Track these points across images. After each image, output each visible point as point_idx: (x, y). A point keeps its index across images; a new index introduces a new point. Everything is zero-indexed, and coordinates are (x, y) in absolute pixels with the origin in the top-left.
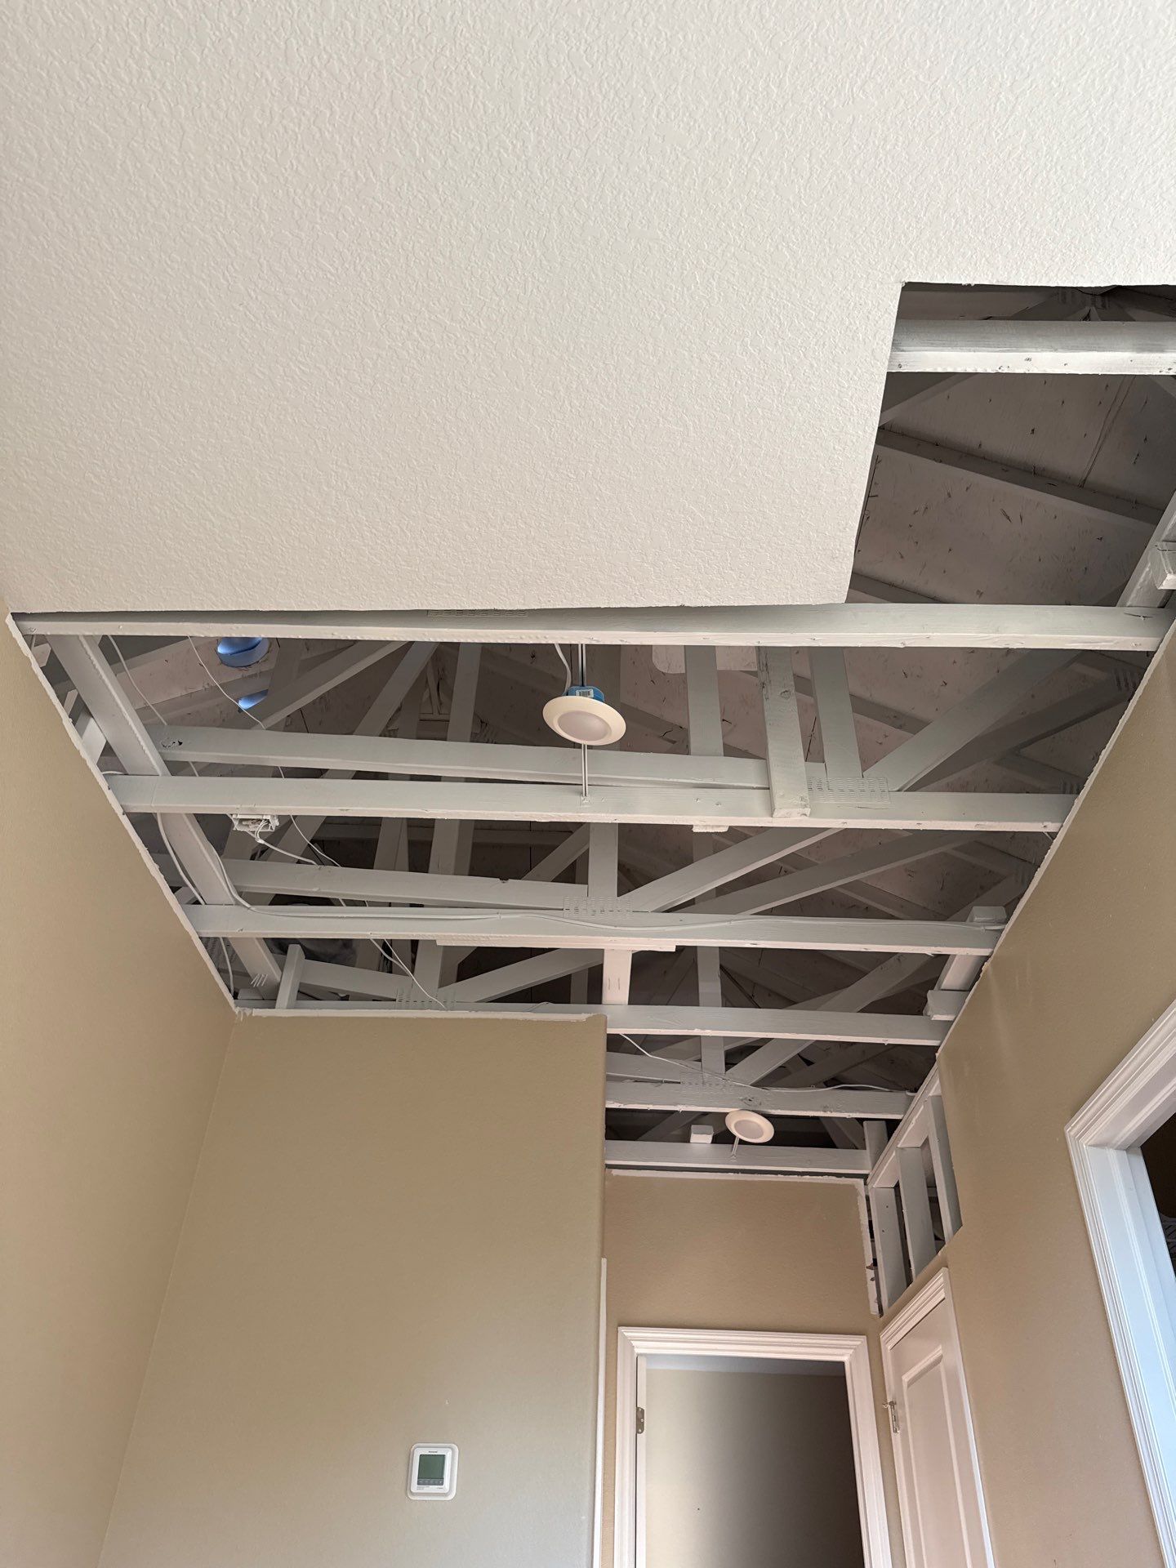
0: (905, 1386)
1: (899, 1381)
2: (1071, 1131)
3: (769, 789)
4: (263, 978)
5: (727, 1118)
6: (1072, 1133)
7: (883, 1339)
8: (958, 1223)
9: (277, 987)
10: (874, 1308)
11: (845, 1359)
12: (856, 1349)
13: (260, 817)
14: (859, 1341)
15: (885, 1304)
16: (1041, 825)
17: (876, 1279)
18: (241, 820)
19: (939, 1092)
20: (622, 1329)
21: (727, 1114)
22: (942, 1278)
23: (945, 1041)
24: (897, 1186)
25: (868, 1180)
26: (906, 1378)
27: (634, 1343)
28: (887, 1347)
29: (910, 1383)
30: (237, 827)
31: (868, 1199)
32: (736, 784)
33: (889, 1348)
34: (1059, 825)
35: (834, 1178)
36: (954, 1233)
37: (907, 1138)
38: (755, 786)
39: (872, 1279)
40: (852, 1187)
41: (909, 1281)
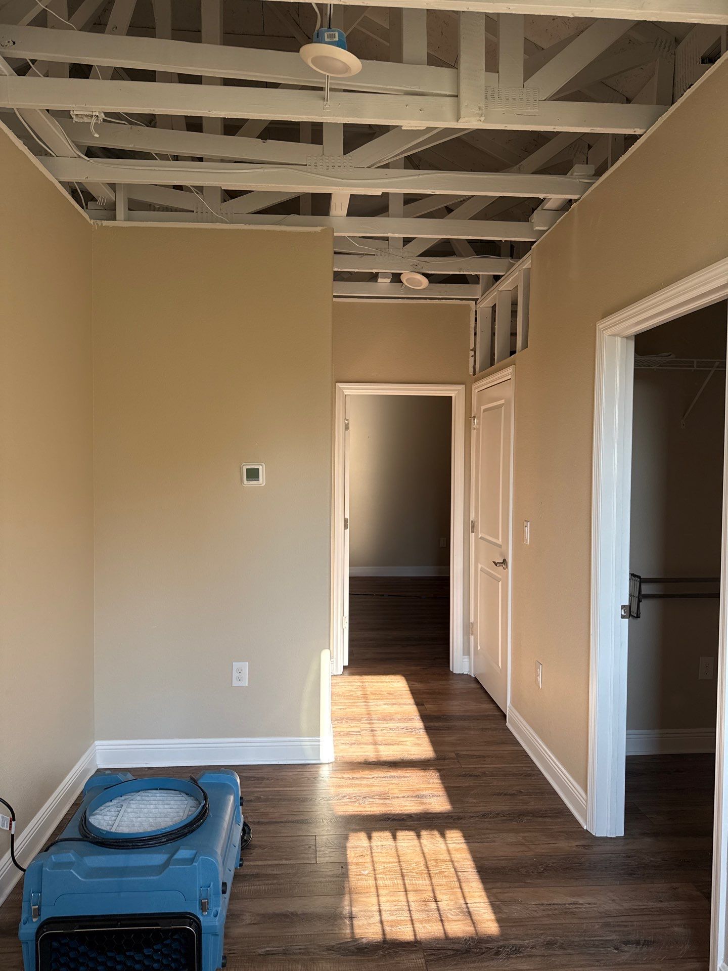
0: (482, 411)
1: (479, 409)
2: (600, 326)
3: (457, 96)
4: (104, 199)
5: (402, 276)
6: (601, 327)
7: (474, 386)
8: (525, 345)
9: (115, 204)
10: (471, 370)
11: (452, 395)
12: (458, 391)
13: (91, 113)
14: (461, 388)
15: (477, 369)
16: (633, 130)
17: (474, 356)
18: (77, 115)
19: (530, 266)
20: (338, 384)
21: (401, 273)
22: (511, 370)
23: (540, 240)
24: (494, 307)
25: (478, 302)
26: (483, 408)
27: (344, 390)
28: (475, 392)
29: (485, 410)
30: (75, 119)
31: (476, 312)
32: (435, 92)
33: (477, 391)
34: (643, 131)
35: (459, 301)
36: (522, 350)
37: (505, 285)
38: (448, 93)
39: (472, 356)
40: (468, 306)
41: (492, 364)
